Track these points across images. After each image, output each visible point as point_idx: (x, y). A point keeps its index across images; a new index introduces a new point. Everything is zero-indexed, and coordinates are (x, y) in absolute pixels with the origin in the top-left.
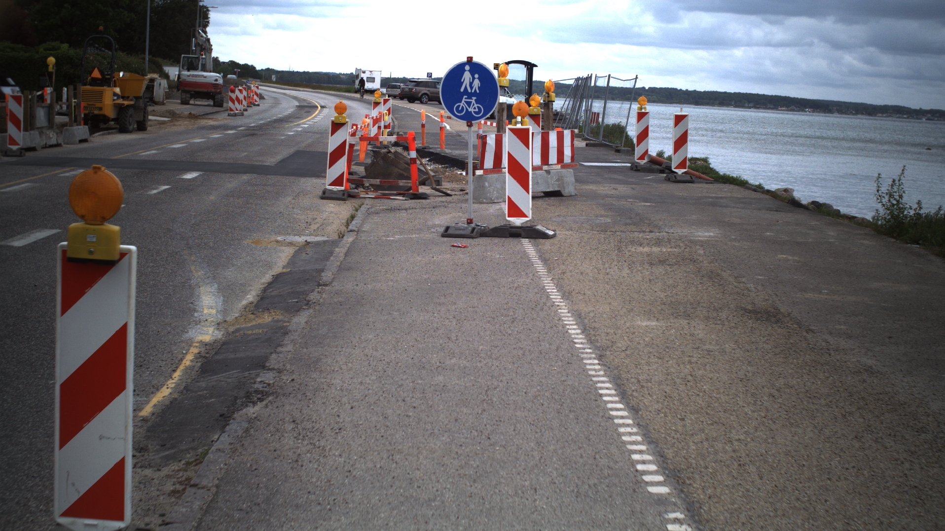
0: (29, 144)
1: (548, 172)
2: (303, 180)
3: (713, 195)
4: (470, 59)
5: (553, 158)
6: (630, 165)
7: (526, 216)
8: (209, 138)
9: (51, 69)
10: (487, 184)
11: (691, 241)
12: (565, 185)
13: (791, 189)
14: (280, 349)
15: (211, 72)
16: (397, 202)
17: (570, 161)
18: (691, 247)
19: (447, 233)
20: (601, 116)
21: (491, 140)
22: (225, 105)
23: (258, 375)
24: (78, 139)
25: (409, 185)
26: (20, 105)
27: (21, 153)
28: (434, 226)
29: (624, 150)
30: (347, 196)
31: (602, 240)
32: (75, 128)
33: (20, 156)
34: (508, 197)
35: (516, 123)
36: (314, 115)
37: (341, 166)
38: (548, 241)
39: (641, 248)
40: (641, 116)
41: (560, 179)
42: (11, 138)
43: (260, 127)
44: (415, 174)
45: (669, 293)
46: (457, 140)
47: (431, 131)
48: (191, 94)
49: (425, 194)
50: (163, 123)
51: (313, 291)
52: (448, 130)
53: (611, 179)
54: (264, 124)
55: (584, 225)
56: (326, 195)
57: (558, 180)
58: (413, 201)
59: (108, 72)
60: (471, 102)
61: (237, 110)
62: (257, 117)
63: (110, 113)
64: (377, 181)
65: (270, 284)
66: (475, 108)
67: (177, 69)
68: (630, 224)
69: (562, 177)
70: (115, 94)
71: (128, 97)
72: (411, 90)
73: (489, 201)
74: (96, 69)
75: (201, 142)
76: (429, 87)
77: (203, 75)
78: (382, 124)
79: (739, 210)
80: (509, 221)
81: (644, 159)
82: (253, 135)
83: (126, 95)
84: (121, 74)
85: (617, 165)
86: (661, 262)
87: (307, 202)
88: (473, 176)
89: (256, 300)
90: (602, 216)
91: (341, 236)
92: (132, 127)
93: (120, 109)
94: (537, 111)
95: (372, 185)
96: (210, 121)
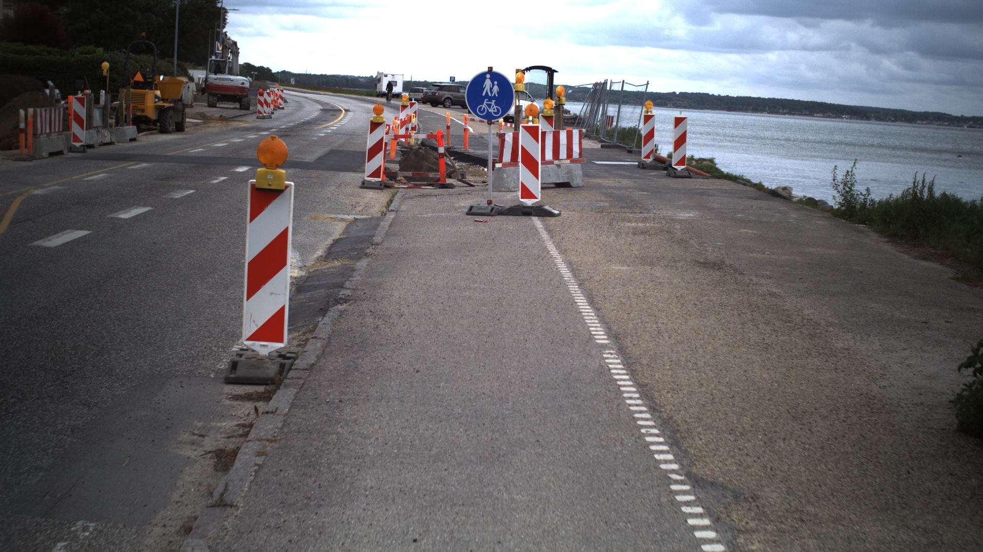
0: (89, 142)
1: (559, 166)
2: (342, 174)
3: (705, 188)
4: (490, 69)
5: (563, 154)
6: (637, 163)
7: (536, 198)
8: (246, 138)
9: (105, 73)
10: (505, 176)
11: (672, 220)
12: (573, 178)
14: (351, 279)
15: (237, 75)
16: (427, 190)
17: (578, 157)
18: (670, 224)
19: (471, 212)
21: (509, 138)
22: (251, 108)
23: (340, 291)
24: (129, 138)
25: (438, 176)
26: (84, 106)
27: (84, 149)
28: (460, 207)
29: (634, 150)
30: (383, 186)
31: (598, 218)
32: (126, 127)
33: (84, 151)
34: (522, 183)
35: (528, 121)
36: (340, 118)
37: (378, 161)
38: (553, 218)
39: (629, 224)
40: (648, 118)
41: (569, 172)
42: (75, 135)
43: (291, 129)
44: (443, 168)
45: (642, 252)
46: (480, 141)
47: (455, 134)
48: (218, 97)
49: (452, 184)
50: (197, 125)
51: (368, 248)
52: (471, 133)
53: (617, 174)
54: (294, 126)
55: (585, 208)
56: (365, 185)
57: (567, 173)
58: (441, 190)
59: (149, 75)
60: (491, 104)
61: (265, 113)
62: (285, 120)
63: (152, 114)
64: (410, 174)
65: (332, 245)
66: (494, 109)
67: (205, 72)
68: (624, 207)
69: (571, 170)
70: (156, 97)
71: (167, 100)
72: (434, 94)
73: (507, 189)
74: (139, 73)
75: (241, 142)
76: (452, 91)
77: (230, 79)
78: (410, 126)
79: (723, 198)
80: (521, 202)
81: (650, 158)
82: (286, 136)
83: (166, 98)
84: (161, 78)
85: (626, 163)
86: (643, 233)
87: (349, 190)
88: (493, 170)
89: (324, 254)
90: (602, 201)
91: (384, 214)
92: (173, 127)
93: (161, 111)
94: (550, 113)
95: (405, 177)
96: (241, 123)
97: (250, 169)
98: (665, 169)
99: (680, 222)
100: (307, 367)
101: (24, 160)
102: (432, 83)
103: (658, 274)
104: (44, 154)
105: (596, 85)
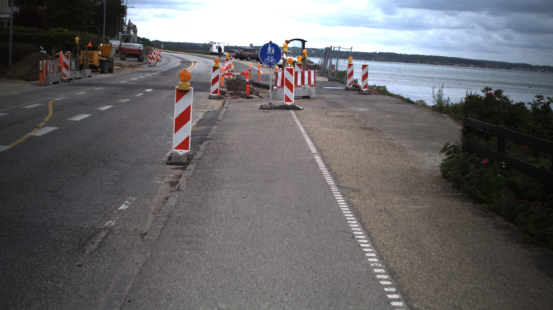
0: (71, 77)
1: (304, 88)
2: (198, 92)
3: (375, 99)
4: (271, 42)
5: (306, 82)
7: (292, 102)
8: (146, 76)
9: (77, 43)
10: (278, 92)
11: (356, 112)
12: (311, 94)
14: (210, 132)
15: (136, 43)
16: (240, 100)
17: (313, 84)
18: (354, 113)
19: (261, 108)
20: (335, 67)
21: (280, 74)
22: (144, 61)
23: (207, 136)
24: (88, 75)
25: (246, 93)
26: (68, 59)
27: (69, 81)
28: (257, 106)
29: (345, 82)
31: (321, 111)
32: (86, 70)
33: (69, 82)
34: (285, 95)
35: (288, 66)
36: (192, 66)
37: (217, 86)
39: (335, 113)
40: (350, 65)
42: (64, 74)
43: (168, 71)
44: (248, 89)
45: (338, 124)
46: (266, 77)
47: (253, 74)
48: (126, 55)
49: (252, 97)
50: (118, 69)
51: (216, 122)
52: (261, 73)
55: (316, 107)
56: (211, 97)
57: (308, 91)
58: (247, 99)
59: (95, 44)
60: (271, 58)
61: (153, 63)
62: (163, 67)
63: (97, 64)
64: (232, 92)
65: (199, 121)
66: (272, 61)
67: (118, 42)
68: (333, 107)
69: (310, 90)
70: (99, 55)
71: (104, 56)
72: (241, 53)
73: (279, 99)
74: (90, 42)
75: (144, 78)
76: (251, 52)
77: (133, 45)
78: (230, 69)
79: (383, 103)
80: (285, 103)
81: (351, 85)
82: (166, 75)
83: (103, 55)
84: (101, 45)
85: (339, 88)
86: (340, 116)
87: (203, 100)
88: (272, 91)
89: (196, 125)
90: (323, 104)
91: (221, 109)
92: (107, 71)
93: (101, 62)
94: (301, 62)
95: (230, 94)
96: (141, 69)
97: (153, 90)
98: (358, 90)
99: (359, 112)
100: (199, 158)
101: (42, 85)
102: (239, 47)
103: (343, 132)
104: (51, 83)
105: (327, 48)
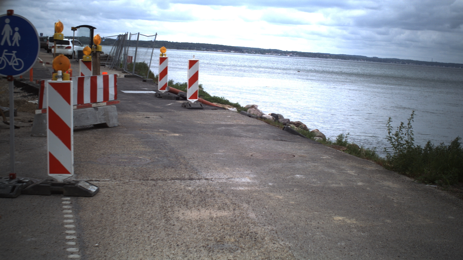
1: (96, 109)
4: (10, 13)
5: (100, 97)
6: (155, 92)
10: (45, 121)
12: (110, 118)
13: (256, 105)
17: (113, 99)
20: (133, 58)
29: (148, 80)
35: (57, 77)
38: (89, 200)
40: (163, 60)
41: (106, 114)
53: (143, 106)
57: (104, 115)
60: (12, 56)
66: (15, 62)
69: (107, 112)
80: (51, 177)
81: (165, 90)
85: (146, 93)
94: (89, 58)
98: (178, 99)
